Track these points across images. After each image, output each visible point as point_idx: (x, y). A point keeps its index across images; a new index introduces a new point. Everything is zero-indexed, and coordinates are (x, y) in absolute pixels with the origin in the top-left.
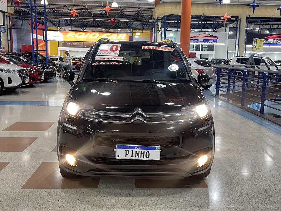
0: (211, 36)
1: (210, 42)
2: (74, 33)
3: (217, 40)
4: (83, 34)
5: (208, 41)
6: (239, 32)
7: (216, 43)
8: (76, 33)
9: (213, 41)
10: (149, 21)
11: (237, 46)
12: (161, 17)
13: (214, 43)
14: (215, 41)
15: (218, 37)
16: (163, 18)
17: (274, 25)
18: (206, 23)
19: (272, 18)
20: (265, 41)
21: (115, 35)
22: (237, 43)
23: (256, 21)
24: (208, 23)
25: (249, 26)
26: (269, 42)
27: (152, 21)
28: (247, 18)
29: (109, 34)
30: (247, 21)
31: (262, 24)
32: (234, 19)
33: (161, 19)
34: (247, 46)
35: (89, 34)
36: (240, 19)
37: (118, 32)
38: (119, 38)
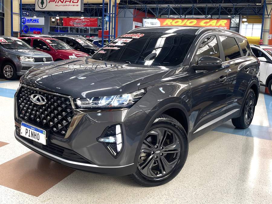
2: (171, 21)
4: (180, 21)
8: (173, 20)
10: (257, 4)
21: (215, 21)
27: (260, 4)
29: (208, 21)
35: (186, 20)
37: (218, 19)
38: (218, 25)
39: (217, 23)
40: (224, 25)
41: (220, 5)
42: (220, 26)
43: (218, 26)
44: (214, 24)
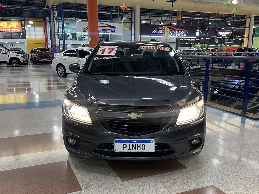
0: (109, 26)
1: (108, 32)
3: (115, 30)
5: (107, 31)
6: (134, 22)
7: (114, 33)
9: (111, 31)
10: (44, 9)
11: (133, 36)
12: (57, 4)
13: (112, 33)
14: (113, 31)
15: (116, 27)
16: (58, 6)
17: (163, 17)
18: (103, 13)
19: (161, 10)
20: (156, 32)
22: (133, 33)
23: (148, 13)
24: (105, 13)
25: (143, 17)
26: (159, 32)
27: (46, 9)
28: (141, 9)
30: (140, 12)
31: (153, 16)
32: (129, 10)
33: (56, 7)
34: (141, 36)
36: (134, 10)
37: (7, 20)
38: (10, 26)
39: (8, 24)
40: (16, 27)
41: (8, 7)
42: (12, 28)
43: (11, 29)
44: (5, 26)
